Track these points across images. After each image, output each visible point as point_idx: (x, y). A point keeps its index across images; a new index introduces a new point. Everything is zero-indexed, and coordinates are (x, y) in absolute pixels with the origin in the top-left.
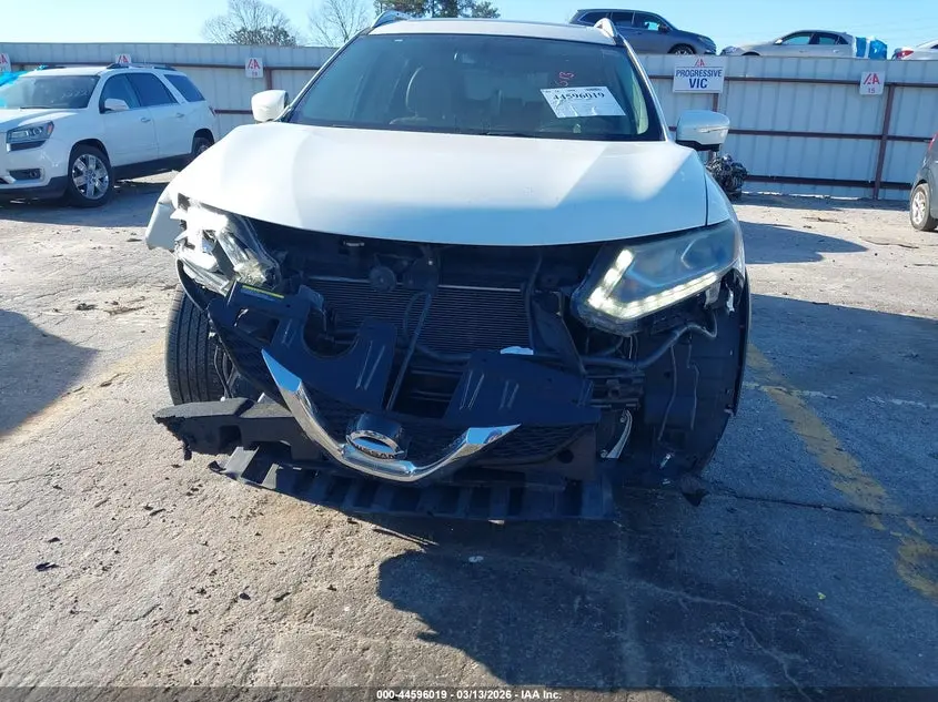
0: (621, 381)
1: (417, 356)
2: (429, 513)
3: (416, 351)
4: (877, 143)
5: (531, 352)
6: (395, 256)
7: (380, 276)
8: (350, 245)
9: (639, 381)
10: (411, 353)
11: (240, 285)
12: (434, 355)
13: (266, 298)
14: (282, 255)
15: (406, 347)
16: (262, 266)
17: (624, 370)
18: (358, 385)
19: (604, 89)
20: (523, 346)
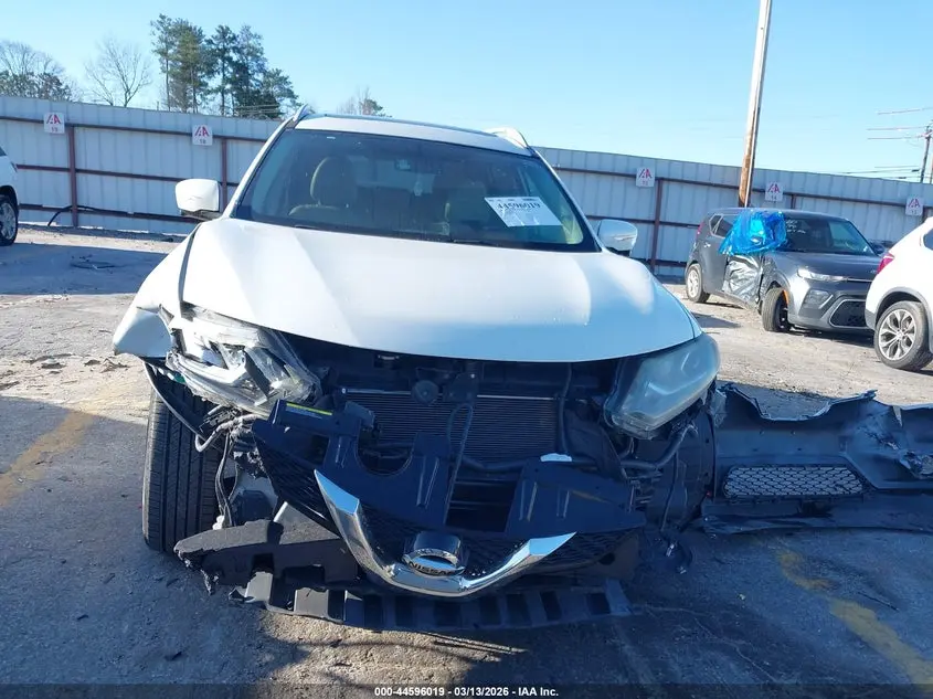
0: (642, 481)
1: (465, 468)
2: (476, 625)
3: (462, 462)
4: (651, 226)
5: (569, 459)
6: (437, 370)
7: (423, 389)
8: (385, 358)
9: (658, 480)
10: (459, 464)
11: (283, 403)
12: (479, 465)
13: (313, 415)
14: (323, 371)
15: (454, 460)
16: (303, 381)
17: (644, 471)
18: (419, 502)
19: (538, 200)
20: (560, 452)
